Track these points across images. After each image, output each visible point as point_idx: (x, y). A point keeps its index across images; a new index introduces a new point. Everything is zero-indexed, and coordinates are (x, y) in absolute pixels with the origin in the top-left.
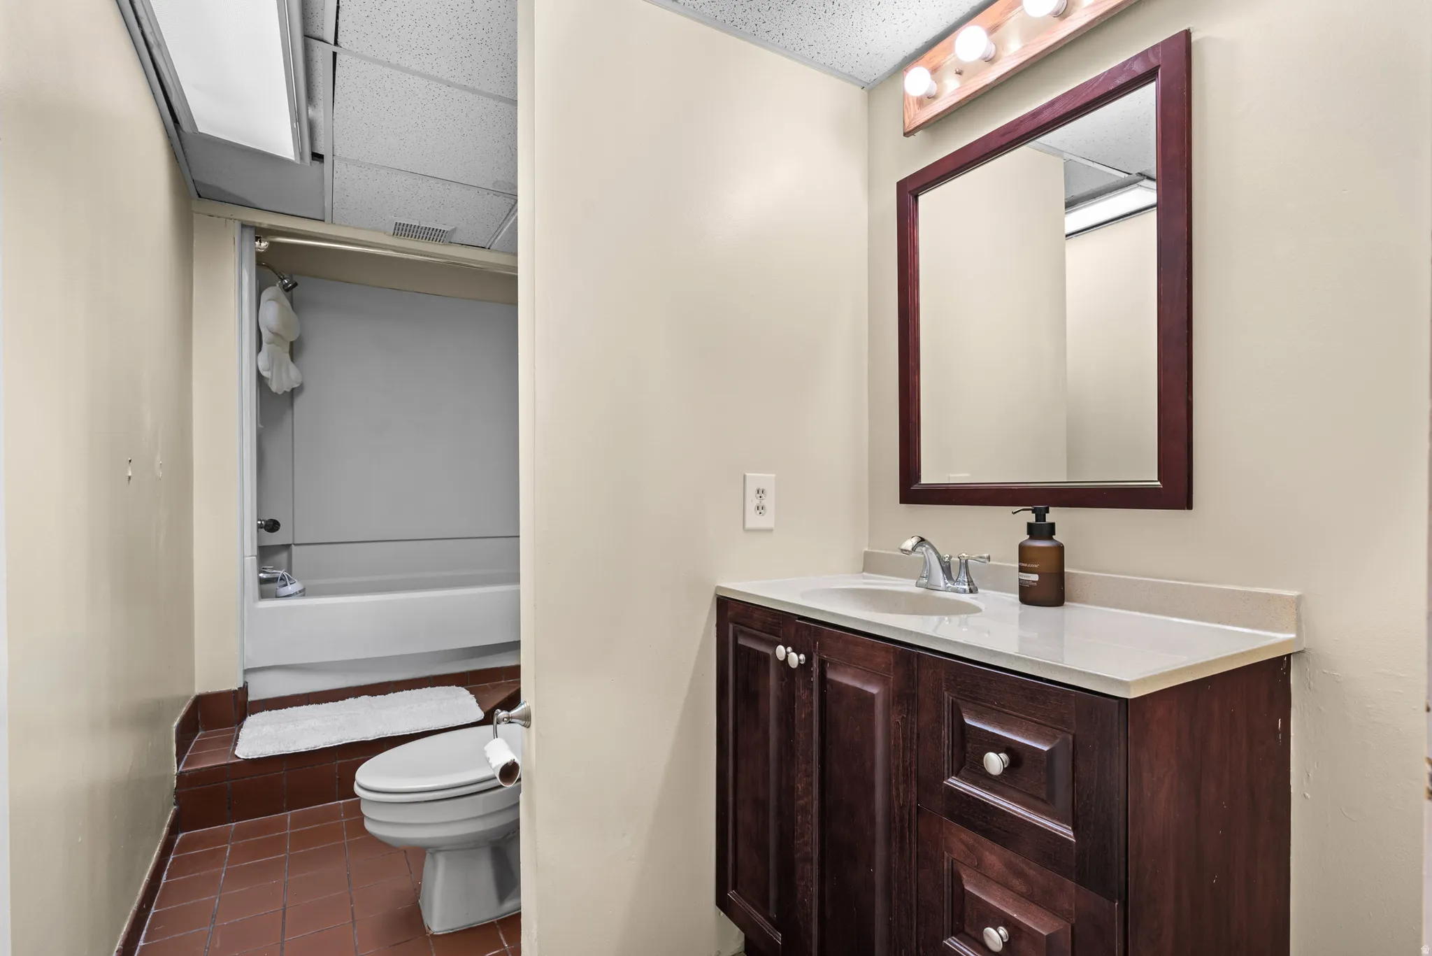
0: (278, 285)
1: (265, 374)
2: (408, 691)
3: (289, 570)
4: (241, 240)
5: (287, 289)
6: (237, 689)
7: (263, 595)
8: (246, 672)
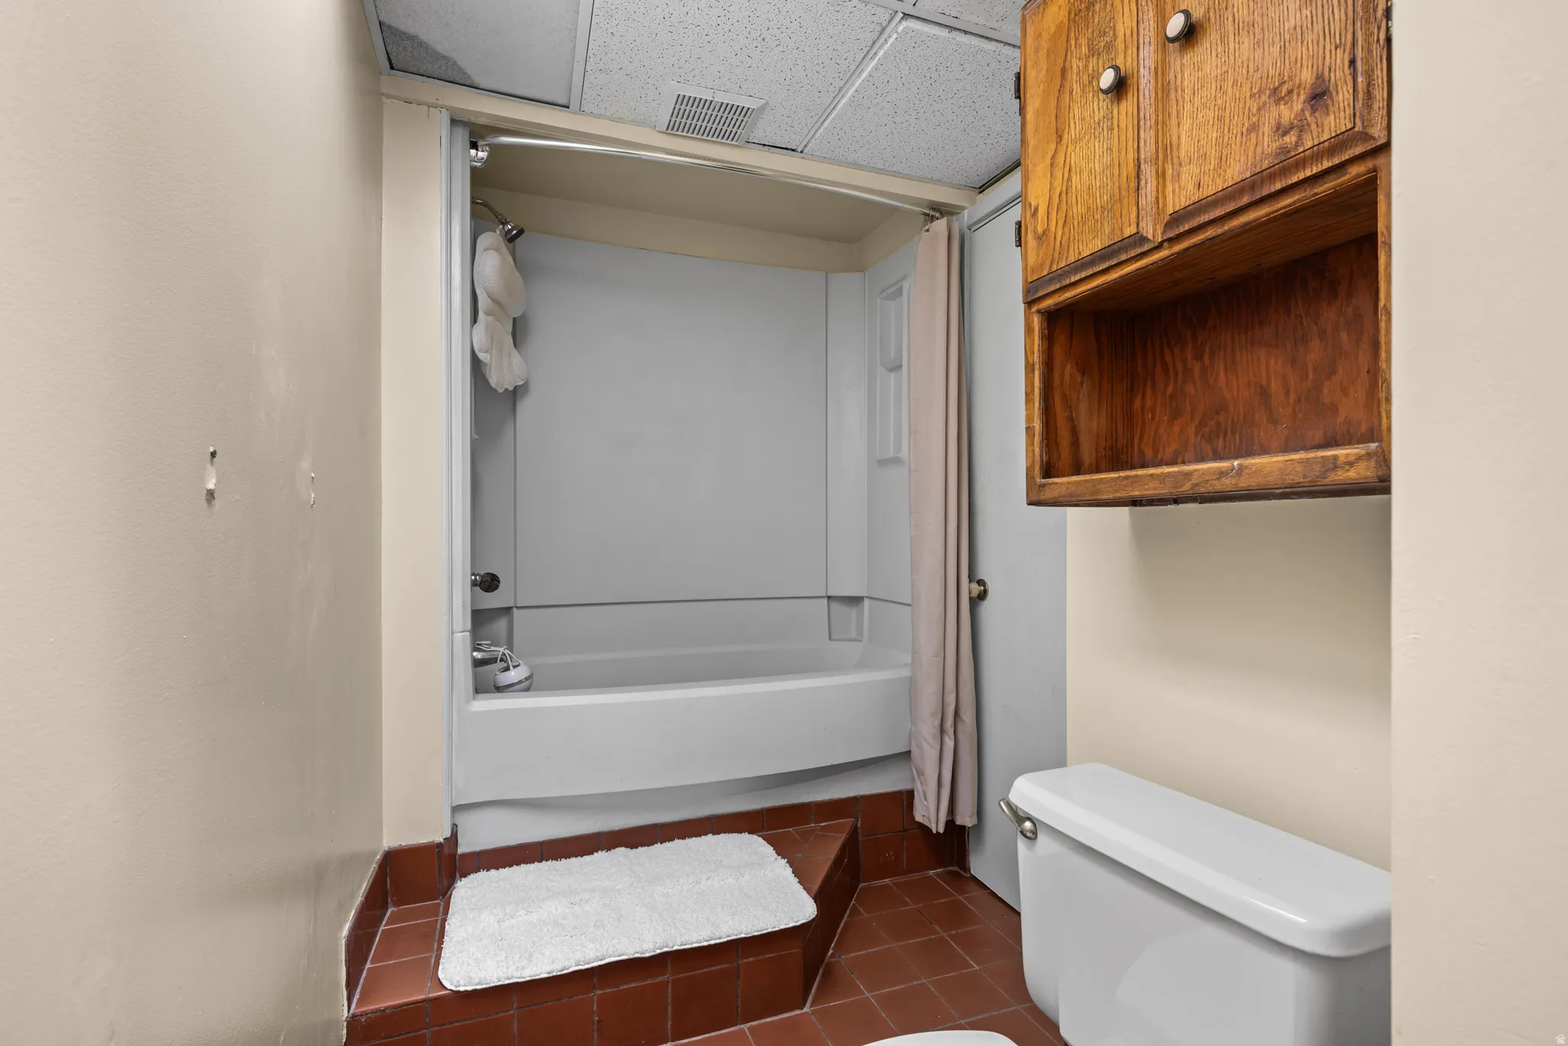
0: (498, 232)
1: (481, 356)
2: (681, 841)
3: (510, 647)
4: (451, 143)
5: (511, 239)
6: (442, 840)
7: (482, 688)
8: (456, 809)
